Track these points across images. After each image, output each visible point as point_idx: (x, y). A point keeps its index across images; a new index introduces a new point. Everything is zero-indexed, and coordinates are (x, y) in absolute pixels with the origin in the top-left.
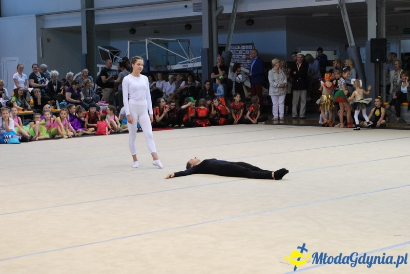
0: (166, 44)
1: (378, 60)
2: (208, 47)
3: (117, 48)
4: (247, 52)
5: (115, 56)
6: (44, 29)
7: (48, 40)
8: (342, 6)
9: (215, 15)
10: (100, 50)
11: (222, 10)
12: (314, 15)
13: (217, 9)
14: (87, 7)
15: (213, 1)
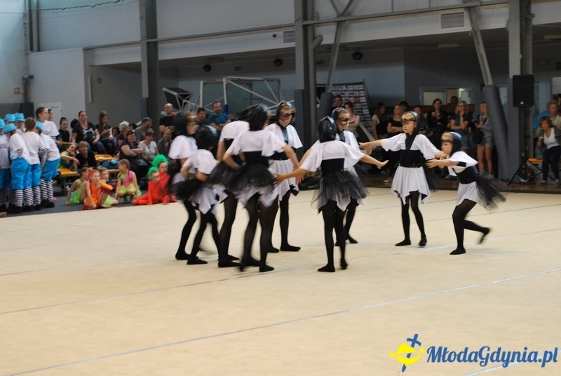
0: (249, 84)
1: (522, 103)
2: (303, 88)
3: (187, 90)
4: (357, 94)
5: (184, 101)
6: (93, 66)
7: (100, 81)
8: (476, 34)
9: (311, 46)
10: (165, 92)
11: (321, 41)
12: (439, 46)
13: (314, 38)
14: (148, 38)
15: (309, 27)
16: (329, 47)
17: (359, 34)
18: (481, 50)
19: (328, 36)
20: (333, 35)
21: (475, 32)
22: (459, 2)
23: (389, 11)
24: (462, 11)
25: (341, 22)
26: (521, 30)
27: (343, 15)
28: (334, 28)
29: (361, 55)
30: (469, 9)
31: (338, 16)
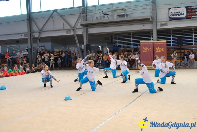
1: (88, 50)
2: (30, 48)
9: (32, 38)
13: (33, 36)
15: (31, 34)
16: (37, 38)
17: (44, 35)
18: (76, 39)
19: (36, 35)
20: (38, 35)
21: (75, 35)
22: (70, 28)
23: (53, 29)
24: (71, 30)
25: (40, 32)
26: (86, 34)
27: (40, 30)
28: (38, 33)
29: (40, 40)
30: (73, 30)
31: (39, 31)
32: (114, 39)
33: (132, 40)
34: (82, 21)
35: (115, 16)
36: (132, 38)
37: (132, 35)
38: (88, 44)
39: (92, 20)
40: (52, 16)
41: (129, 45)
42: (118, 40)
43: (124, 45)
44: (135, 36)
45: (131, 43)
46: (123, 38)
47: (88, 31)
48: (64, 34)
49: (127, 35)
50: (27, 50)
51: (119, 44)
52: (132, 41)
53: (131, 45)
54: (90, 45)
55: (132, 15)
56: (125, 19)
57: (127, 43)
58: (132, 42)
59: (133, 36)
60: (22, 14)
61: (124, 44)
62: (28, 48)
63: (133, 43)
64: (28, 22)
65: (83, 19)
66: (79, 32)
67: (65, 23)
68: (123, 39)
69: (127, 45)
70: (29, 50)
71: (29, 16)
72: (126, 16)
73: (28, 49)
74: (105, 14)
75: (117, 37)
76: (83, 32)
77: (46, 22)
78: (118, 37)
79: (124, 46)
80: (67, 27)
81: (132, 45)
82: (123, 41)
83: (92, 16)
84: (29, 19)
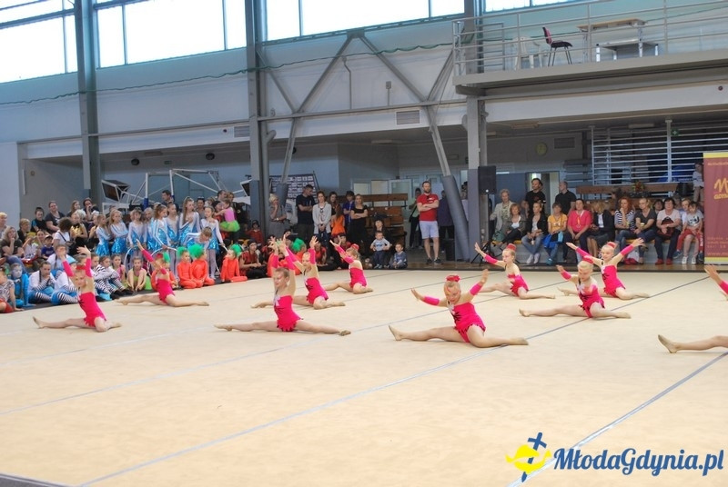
1: (487, 191)
2: (257, 179)
3: (123, 181)
5: (123, 192)
6: (26, 159)
7: (33, 174)
8: (434, 130)
9: (265, 140)
10: (103, 184)
11: (275, 135)
12: (373, 142)
13: (267, 134)
14: (90, 133)
15: (263, 123)
16: (284, 142)
17: (312, 130)
18: (439, 144)
19: (282, 132)
20: (289, 130)
21: (433, 127)
22: (416, 101)
23: (346, 108)
24: (418, 109)
25: (296, 118)
26: (479, 125)
27: (298, 112)
28: (289, 123)
29: (295, 150)
30: (427, 107)
31: (294, 113)
32: (595, 143)
33: (669, 147)
34: (464, 73)
35: (598, 50)
36: (669, 142)
37: (669, 126)
38: (486, 164)
39: (504, 69)
40: (344, 53)
41: (657, 170)
42: (612, 148)
43: (634, 170)
44: (681, 132)
45: (666, 162)
46: (634, 141)
47: (487, 114)
48: (389, 124)
49: (650, 127)
50: (246, 187)
51: (613, 165)
52: (669, 154)
53: (666, 168)
54: (494, 169)
55: (669, 45)
56: (640, 61)
57: (649, 163)
58: (669, 159)
59: (675, 133)
60: (230, 47)
61: (634, 164)
62: (248, 181)
63: (673, 162)
64: (250, 80)
65: (467, 64)
66: (452, 117)
67: (396, 83)
68: (634, 147)
69: (650, 169)
70: (254, 189)
71: (256, 54)
72: (644, 51)
73: (248, 184)
74: (555, 45)
75: (605, 137)
76: (465, 118)
77: (319, 76)
78: (612, 138)
79: (634, 175)
80: (403, 97)
81: (670, 171)
82: (634, 152)
83: (504, 51)
84: (254, 66)
